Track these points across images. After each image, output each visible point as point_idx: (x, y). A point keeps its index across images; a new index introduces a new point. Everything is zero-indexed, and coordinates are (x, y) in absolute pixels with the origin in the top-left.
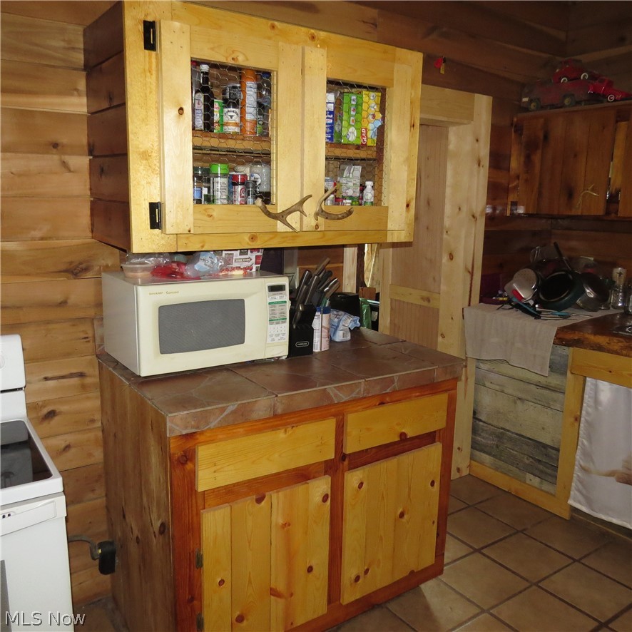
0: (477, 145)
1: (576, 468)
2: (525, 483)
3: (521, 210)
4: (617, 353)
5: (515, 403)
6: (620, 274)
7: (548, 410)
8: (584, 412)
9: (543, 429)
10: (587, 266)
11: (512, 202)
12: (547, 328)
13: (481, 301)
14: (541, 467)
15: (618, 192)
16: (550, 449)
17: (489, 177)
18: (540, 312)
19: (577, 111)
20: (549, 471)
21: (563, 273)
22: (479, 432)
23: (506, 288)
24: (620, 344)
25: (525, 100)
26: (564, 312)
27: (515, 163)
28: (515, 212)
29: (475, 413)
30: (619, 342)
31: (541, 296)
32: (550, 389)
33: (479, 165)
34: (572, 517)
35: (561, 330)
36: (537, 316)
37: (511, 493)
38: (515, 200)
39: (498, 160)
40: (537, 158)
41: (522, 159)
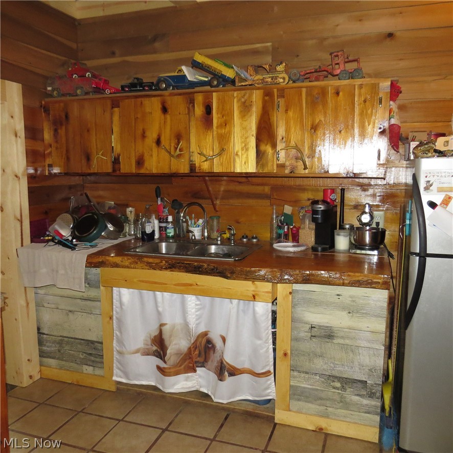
0: (13, 121)
1: (115, 353)
2: (82, 373)
3: (56, 170)
4: (128, 267)
5: (68, 315)
6: (131, 212)
7: (92, 316)
8: (114, 312)
9: (90, 330)
10: (110, 208)
11: (48, 164)
12: (80, 256)
13: (32, 241)
14: (93, 358)
15: (119, 156)
16: (96, 344)
17: (26, 146)
18: (76, 245)
19: (87, 99)
20: (98, 360)
21: (90, 214)
22: (45, 343)
23: (50, 229)
24: (129, 261)
25: (49, 89)
26: (93, 243)
27: (47, 136)
28: (52, 171)
29: (39, 329)
30: (128, 259)
31: (76, 233)
32: (90, 300)
33: (16, 136)
34: (118, 389)
35: (89, 256)
36: (73, 247)
37: (73, 384)
38: (50, 163)
39: (32, 132)
40: (62, 132)
41: (52, 133)
